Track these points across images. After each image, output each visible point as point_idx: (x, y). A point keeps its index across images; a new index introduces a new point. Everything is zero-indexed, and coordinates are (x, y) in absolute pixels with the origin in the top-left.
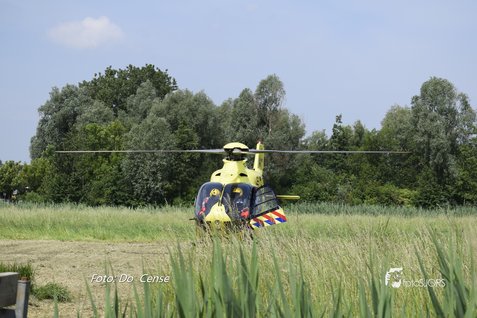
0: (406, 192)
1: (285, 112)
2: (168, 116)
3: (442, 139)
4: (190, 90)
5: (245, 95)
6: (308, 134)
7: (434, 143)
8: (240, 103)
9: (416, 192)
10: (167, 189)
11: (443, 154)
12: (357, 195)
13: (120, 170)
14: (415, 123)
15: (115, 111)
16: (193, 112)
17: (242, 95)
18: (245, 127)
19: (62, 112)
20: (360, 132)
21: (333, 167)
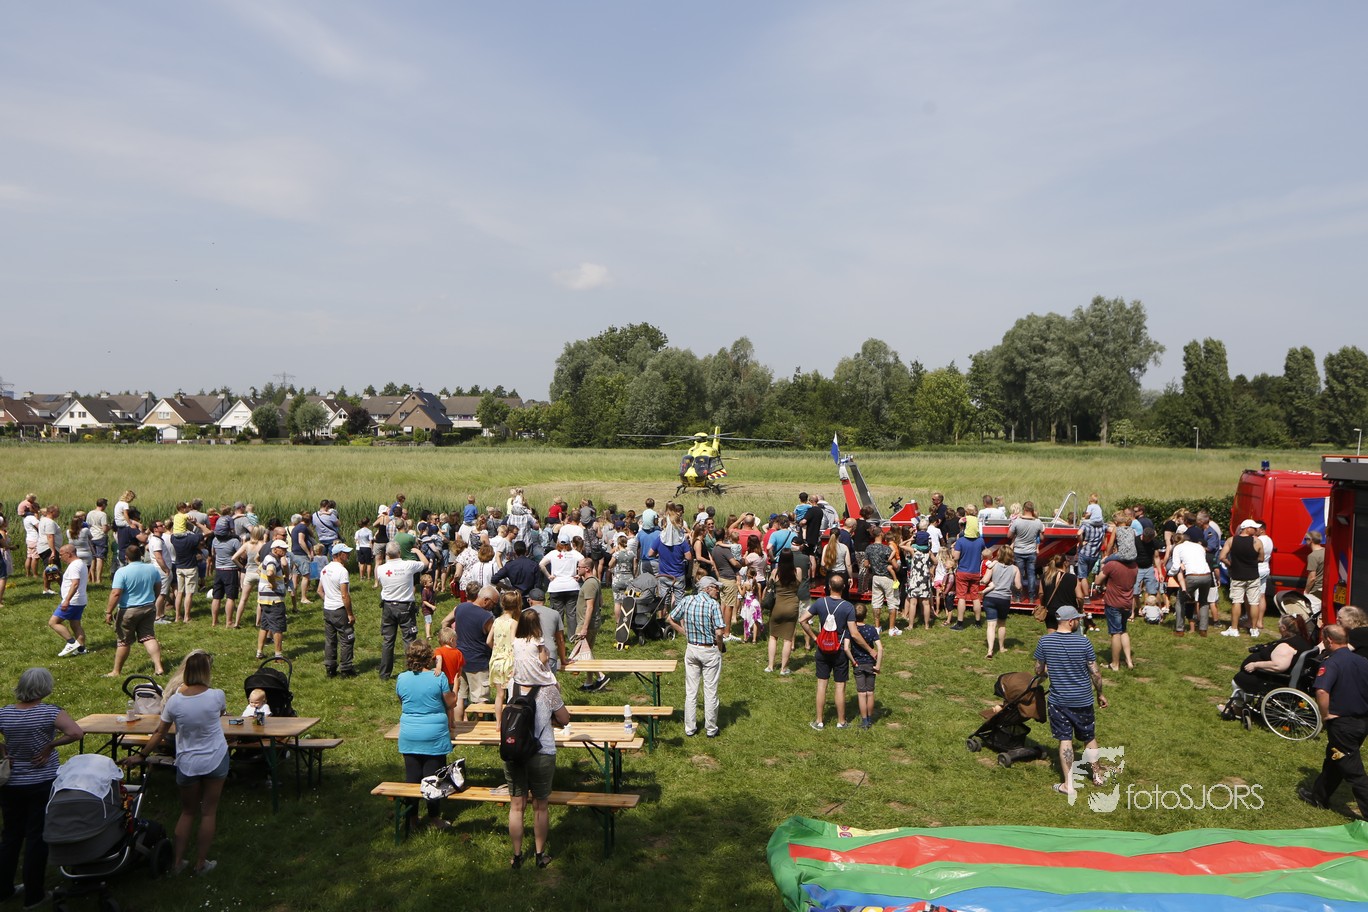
0: (850, 429)
1: (756, 365)
2: (662, 369)
3: (879, 388)
4: (680, 348)
5: (722, 353)
6: (775, 380)
7: (871, 391)
8: (718, 360)
9: (857, 429)
10: (661, 427)
11: (880, 402)
12: (812, 432)
13: (623, 413)
14: (857, 374)
15: (618, 361)
16: (681, 366)
17: (720, 352)
18: (722, 379)
19: (575, 363)
20: (817, 379)
21: (793, 409)
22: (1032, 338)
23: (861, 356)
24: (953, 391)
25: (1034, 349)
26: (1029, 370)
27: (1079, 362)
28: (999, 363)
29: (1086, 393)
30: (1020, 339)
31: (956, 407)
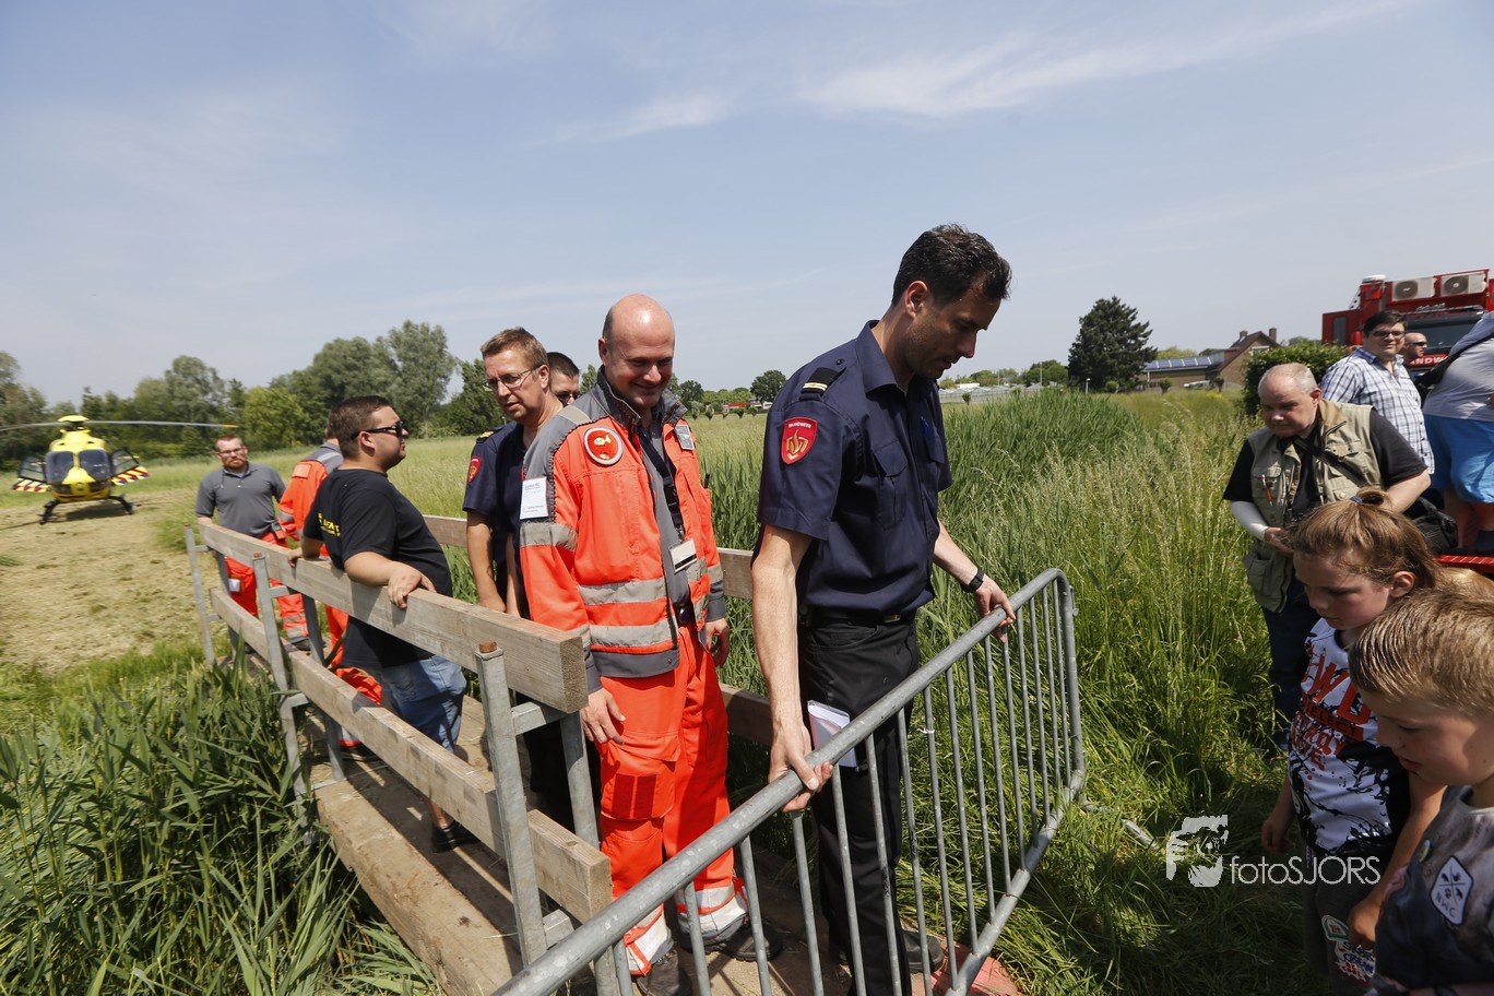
0: (171, 446)
9: (181, 446)
14: (171, 392)
20: (113, 400)
22: (345, 357)
23: (174, 374)
24: (284, 402)
25: (349, 367)
26: (348, 384)
27: (400, 375)
28: (317, 380)
29: (410, 398)
30: (335, 358)
31: (288, 417)
